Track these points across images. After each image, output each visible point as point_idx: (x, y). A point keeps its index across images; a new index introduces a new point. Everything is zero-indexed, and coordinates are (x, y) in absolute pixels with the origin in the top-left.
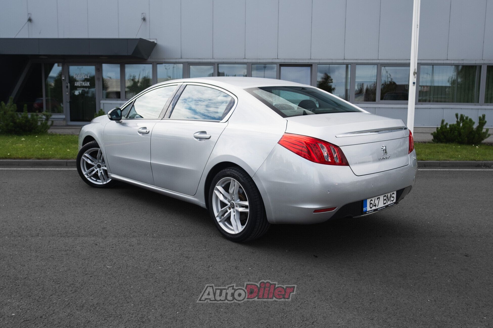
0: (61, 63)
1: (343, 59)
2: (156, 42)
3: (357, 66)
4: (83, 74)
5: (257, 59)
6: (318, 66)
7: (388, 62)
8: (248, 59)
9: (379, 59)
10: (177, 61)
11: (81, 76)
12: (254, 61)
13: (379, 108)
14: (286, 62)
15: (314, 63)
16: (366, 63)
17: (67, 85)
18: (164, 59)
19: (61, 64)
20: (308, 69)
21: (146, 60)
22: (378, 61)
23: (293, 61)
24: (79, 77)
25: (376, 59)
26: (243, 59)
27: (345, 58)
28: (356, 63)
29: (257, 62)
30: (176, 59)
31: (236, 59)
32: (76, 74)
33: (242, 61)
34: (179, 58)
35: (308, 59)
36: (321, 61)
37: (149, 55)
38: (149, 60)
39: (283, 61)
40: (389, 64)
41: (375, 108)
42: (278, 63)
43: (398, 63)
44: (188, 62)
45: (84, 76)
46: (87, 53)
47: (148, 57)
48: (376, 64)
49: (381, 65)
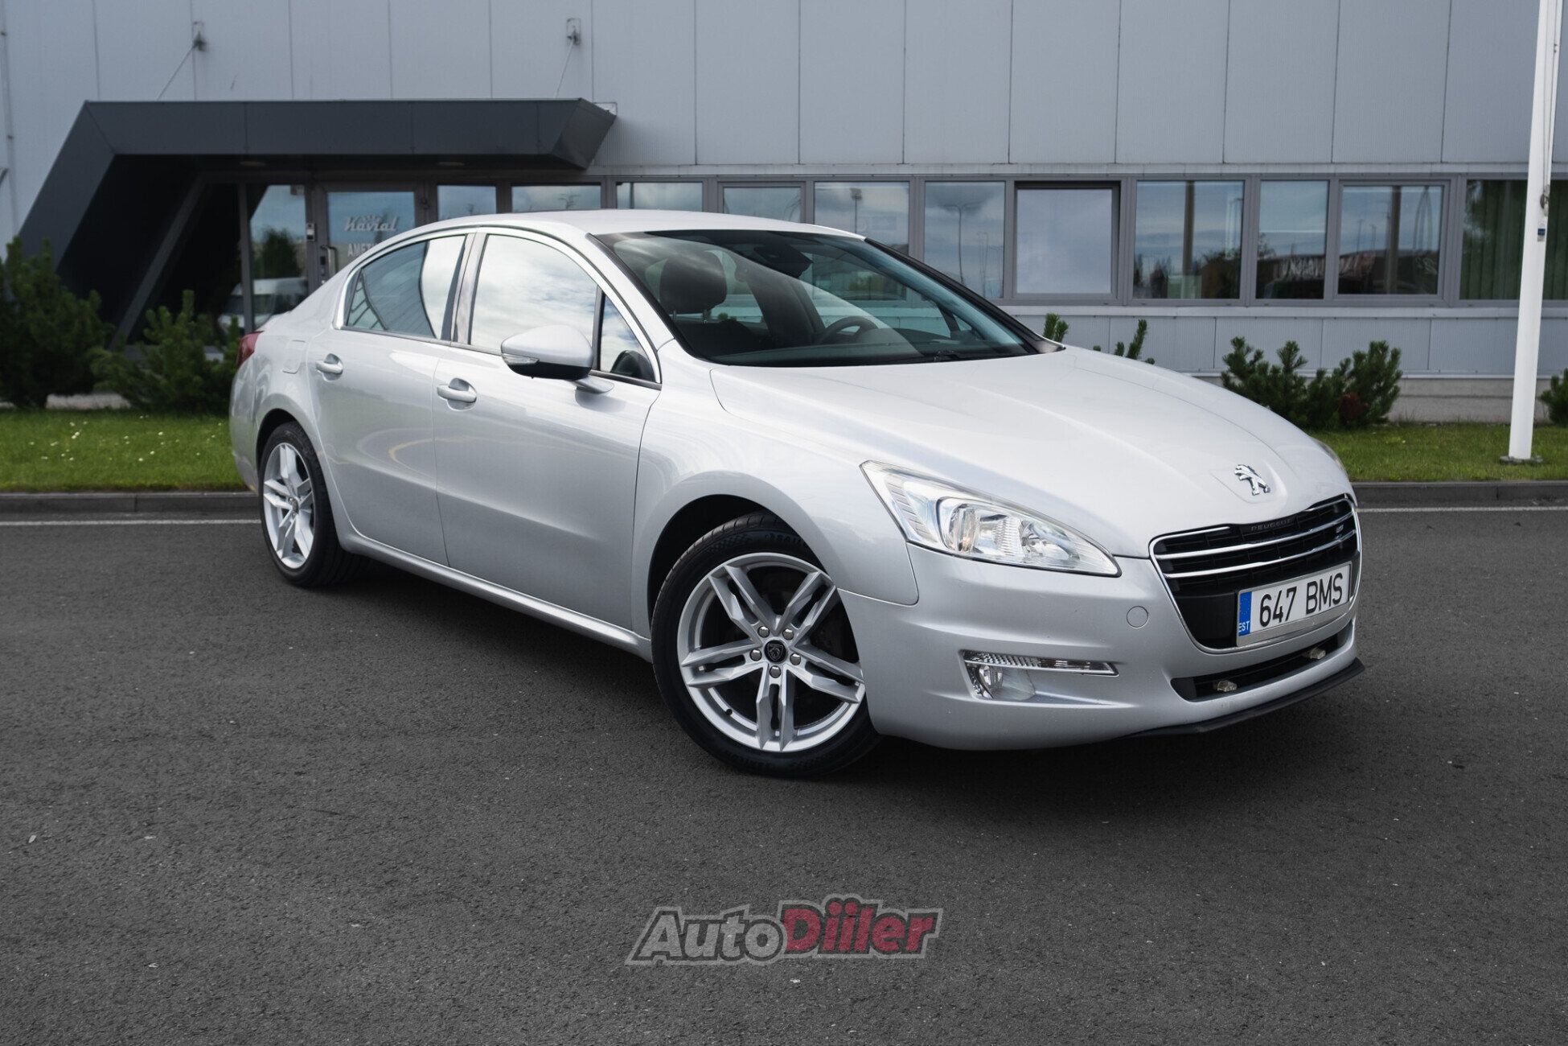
0: (301, 183)
1: (1221, 162)
2: (613, 111)
3: (1264, 185)
4: (376, 218)
5: (943, 165)
6: (1140, 184)
7: (1363, 170)
8: (912, 165)
9: (1334, 163)
10: (683, 172)
11: (368, 225)
12: (932, 171)
13: (1335, 318)
14: (1036, 175)
15: (1127, 176)
16: (1293, 174)
17: (322, 253)
18: (641, 166)
19: (301, 190)
20: (1107, 196)
21: (582, 169)
22: (1331, 170)
23: (1059, 172)
24: (361, 227)
25: (1324, 161)
26: (898, 164)
27: (1226, 161)
28: (1261, 174)
29: (943, 176)
30: (679, 166)
31: (873, 165)
32: (352, 219)
33: (894, 171)
34: (691, 165)
35: (1108, 164)
36: (1149, 171)
37: (591, 156)
38: (592, 171)
39: (1027, 171)
40: (1367, 178)
41: (1323, 319)
42: (1010, 176)
43: (1396, 174)
44: (717, 176)
45: (377, 225)
46: (403, 150)
47: (589, 161)
48: (1327, 179)
49: (1340, 180)
